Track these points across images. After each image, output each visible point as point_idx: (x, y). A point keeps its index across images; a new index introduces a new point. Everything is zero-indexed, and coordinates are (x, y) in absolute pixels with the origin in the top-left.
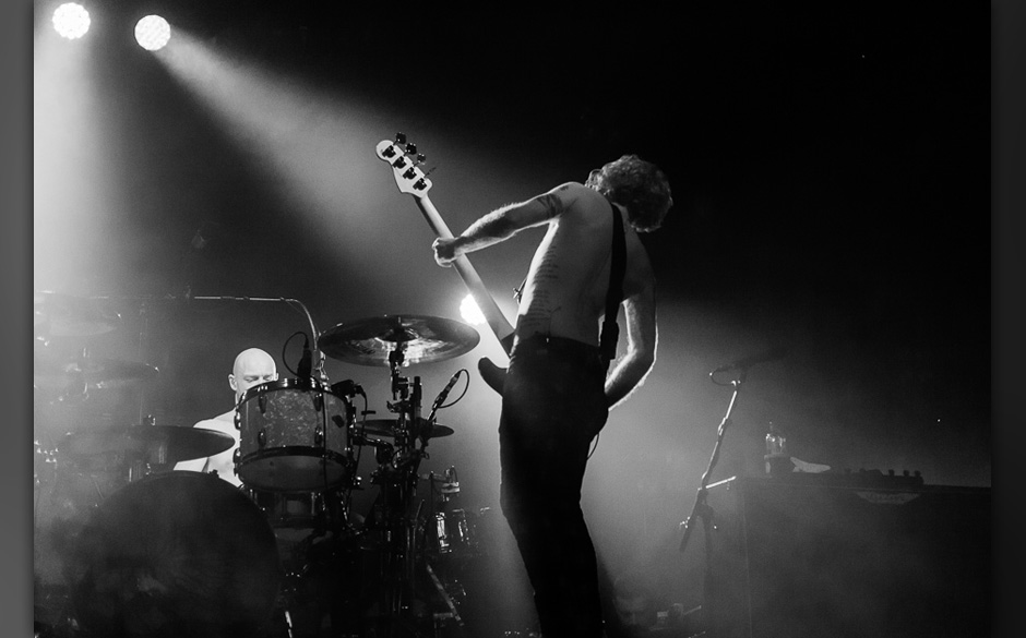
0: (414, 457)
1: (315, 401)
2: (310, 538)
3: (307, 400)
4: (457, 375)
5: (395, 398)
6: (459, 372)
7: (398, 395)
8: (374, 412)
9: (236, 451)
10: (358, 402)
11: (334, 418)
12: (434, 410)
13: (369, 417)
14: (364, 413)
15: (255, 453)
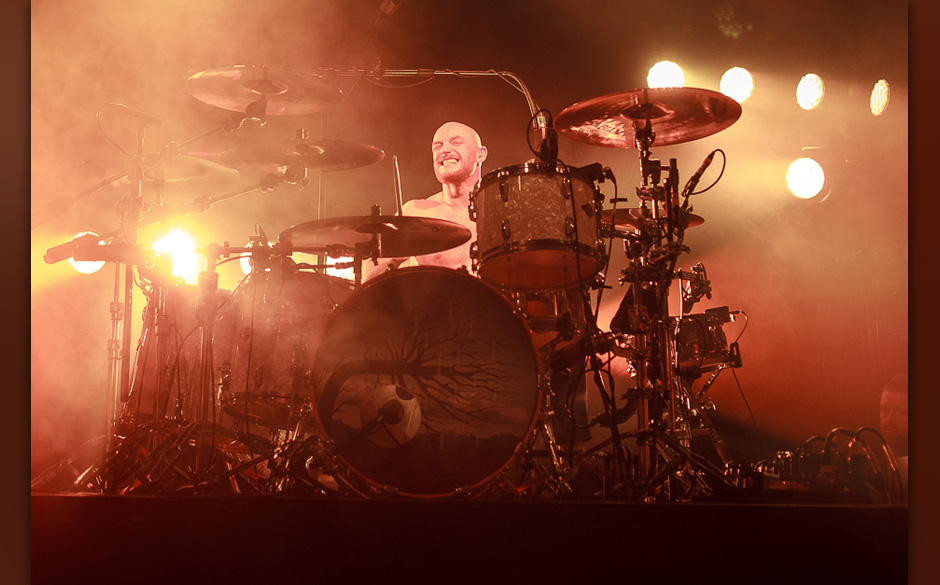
0: (673, 251)
1: (563, 189)
2: (554, 343)
3: (552, 187)
4: (711, 157)
5: (646, 184)
6: (713, 153)
7: (650, 180)
8: (625, 200)
9: (472, 245)
10: (606, 188)
11: (584, 207)
12: (687, 196)
13: (620, 205)
14: (613, 201)
15: (498, 247)
